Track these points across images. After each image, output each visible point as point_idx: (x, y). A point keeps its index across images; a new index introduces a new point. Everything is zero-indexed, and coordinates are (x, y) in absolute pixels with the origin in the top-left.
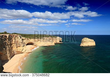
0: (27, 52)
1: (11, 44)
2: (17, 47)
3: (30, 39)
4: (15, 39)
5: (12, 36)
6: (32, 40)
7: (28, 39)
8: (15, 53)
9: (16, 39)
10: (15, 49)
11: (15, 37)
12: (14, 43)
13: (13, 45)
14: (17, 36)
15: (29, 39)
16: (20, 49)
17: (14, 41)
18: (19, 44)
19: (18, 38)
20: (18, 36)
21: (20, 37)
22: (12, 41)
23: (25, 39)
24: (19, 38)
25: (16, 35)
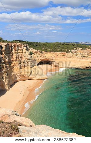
0: (38, 77)
1: (10, 62)
2: (21, 68)
3: (46, 51)
4: (16, 51)
5: (11, 46)
6: (49, 56)
7: (41, 52)
8: (18, 79)
9: (19, 51)
10: (16, 71)
11: (16, 47)
12: (15, 59)
13: (14, 62)
14: (21, 47)
15: (43, 52)
16: (26, 71)
17: (15, 55)
18: (24, 62)
19: (22, 50)
20: (23, 46)
21: (25, 48)
22: (12, 55)
23: (37, 52)
24: (25, 50)
25: (18, 44)
